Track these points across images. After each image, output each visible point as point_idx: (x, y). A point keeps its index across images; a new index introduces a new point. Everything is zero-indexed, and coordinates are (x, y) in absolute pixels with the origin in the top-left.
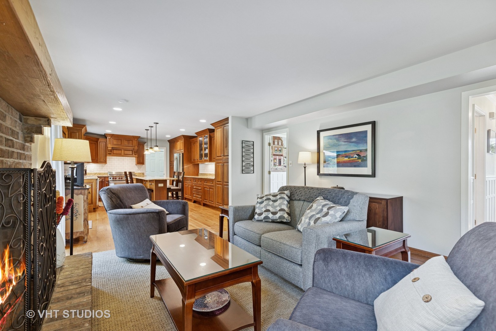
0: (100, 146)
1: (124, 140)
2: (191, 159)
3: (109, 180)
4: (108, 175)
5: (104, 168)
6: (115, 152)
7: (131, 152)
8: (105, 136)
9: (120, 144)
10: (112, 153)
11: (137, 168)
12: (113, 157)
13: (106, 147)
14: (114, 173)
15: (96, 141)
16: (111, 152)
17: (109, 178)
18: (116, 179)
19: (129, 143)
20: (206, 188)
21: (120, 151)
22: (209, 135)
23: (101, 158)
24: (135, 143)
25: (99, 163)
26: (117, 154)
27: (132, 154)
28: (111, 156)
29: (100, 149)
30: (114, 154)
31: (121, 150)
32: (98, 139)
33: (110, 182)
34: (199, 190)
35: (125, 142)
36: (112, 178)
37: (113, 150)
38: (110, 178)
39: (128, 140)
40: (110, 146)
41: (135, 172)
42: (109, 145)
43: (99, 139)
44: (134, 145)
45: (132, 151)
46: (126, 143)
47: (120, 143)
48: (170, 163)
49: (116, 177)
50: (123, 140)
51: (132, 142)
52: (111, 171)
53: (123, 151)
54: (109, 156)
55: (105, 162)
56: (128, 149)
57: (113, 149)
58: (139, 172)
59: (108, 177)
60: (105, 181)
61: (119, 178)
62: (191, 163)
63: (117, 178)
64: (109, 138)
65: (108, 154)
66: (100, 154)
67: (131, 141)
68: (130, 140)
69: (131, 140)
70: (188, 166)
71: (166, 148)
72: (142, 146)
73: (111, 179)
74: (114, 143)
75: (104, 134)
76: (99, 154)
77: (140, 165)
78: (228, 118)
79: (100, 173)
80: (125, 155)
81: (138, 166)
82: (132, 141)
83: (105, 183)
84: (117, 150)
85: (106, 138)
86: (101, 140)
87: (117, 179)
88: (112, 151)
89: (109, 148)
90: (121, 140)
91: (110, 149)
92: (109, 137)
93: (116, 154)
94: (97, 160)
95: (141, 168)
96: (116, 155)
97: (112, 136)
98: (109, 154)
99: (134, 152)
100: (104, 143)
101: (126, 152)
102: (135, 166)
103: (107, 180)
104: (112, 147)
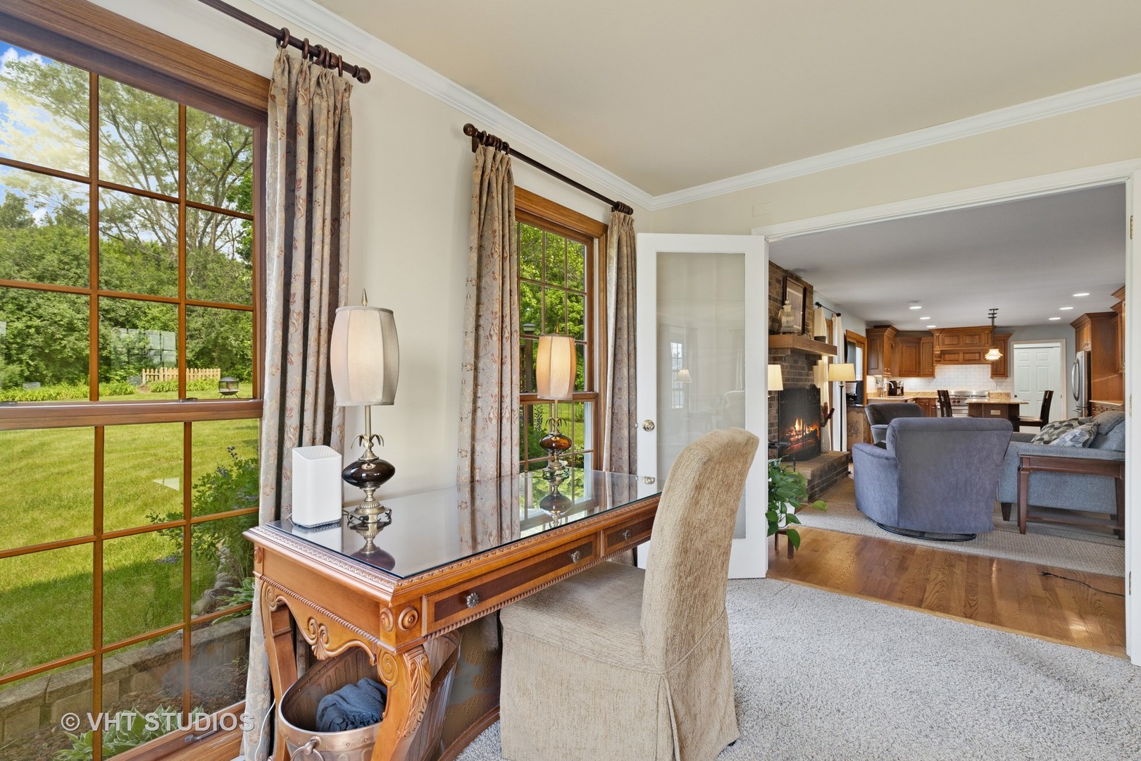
0: (924, 350)
1: (964, 336)
5: (930, 383)
6: (947, 357)
7: (977, 355)
8: (930, 333)
9: (957, 343)
10: (943, 360)
11: (994, 385)
12: (944, 366)
13: (933, 350)
15: (916, 342)
16: (941, 358)
19: (972, 341)
21: (957, 355)
23: (926, 369)
24: (985, 338)
25: (923, 377)
26: (951, 360)
27: (980, 359)
28: (941, 364)
29: (924, 355)
30: (946, 361)
32: (920, 339)
39: (971, 335)
40: (938, 349)
41: (991, 392)
42: (937, 346)
43: (922, 339)
44: (982, 343)
45: (981, 353)
46: (967, 340)
50: (961, 336)
53: (961, 355)
54: (938, 364)
55: (931, 374)
56: (971, 351)
57: (943, 353)
58: (999, 391)
64: (938, 335)
65: (935, 362)
66: (924, 362)
67: (977, 337)
71: (1065, 340)
72: (1004, 341)
74: (945, 344)
76: (921, 361)
77: (1000, 380)
79: (925, 393)
80: (967, 361)
81: (994, 381)
82: (979, 335)
84: (950, 354)
85: (933, 335)
86: (925, 340)
88: (943, 356)
89: (937, 352)
91: (939, 354)
92: (936, 334)
93: (949, 361)
94: (918, 372)
95: (1004, 384)
97: (942, 331)
98: (937, 361)
100: (929, 345)
101: (968, 357)
102: (991, 380)
103: (932, 403)
104: (941, 351)
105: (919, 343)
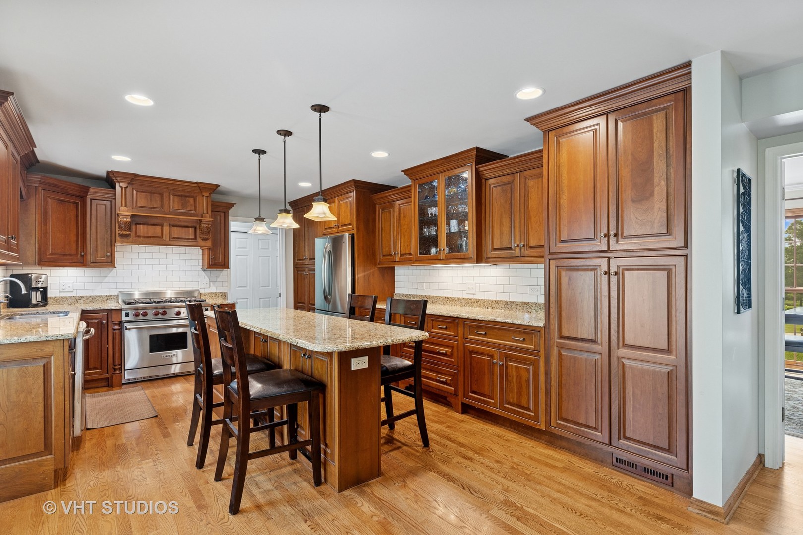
0: (94, 212)
1: (171, 196)
2: (374, 254)
3: (124, 319)
4: (120, 301)
5: (106, 279)
6: (142, 229)
7: (191, 231)
8: (109, 181)
9: (159, 206)
10: (133, 234)
11: (207, 279)
12: (136, 248)
13: (113, 214)
14: (137, 296)
15: (78, 194)
16: (130, 229)
17: (124, 312)
18: (145, 314)
19: (184, 205)
20: (476, 353)
21: (159, 228)
22: (477, 170)
23: (97, 250)
24: (203, 204)
25: (89, 266)
26: (148, 237)
27: (196, 238)
28: (128, 243)
29: (94, 221)
30: (139, 237)
31: (162, 226)
32: (86, 190)
33: (128, 326)
34: (445, 355)
35: (174, 201)
36: (131, 313)
37: (137, 224)
38: (127, 315)
39: (182, 196)
40: (125, 213)
41: (202, 291)
42: (123, 208)
43: (91, 190)
44: (199, 211)
45: (195, 228)
46: (174, 204)
47: (156, 204)
48: (295, 265)
49: (145, 308)
50: (165, 195)
51: (195, 201)
52: (128, 289)
53: (166, 229)
54: (122, 242)
55: (110, 262)
56: (182, 223)
57: (136, 220)
58: (213, 290)
59: (121, 310)
60: (110, 324)
61: (156, 314)
62: (375, 264)
63: (148, 311)
64: (124, 185)
65: (118, 238)
66: (94, 236)
67: (191, 200)
68: (187, 194)
69: (192, 194)
70: (366, 273)
72: (222, 214)
73: (131, 317)
74: (139, 204)
75: (104, 175)
76: (88, 236)
77: (215, 272)
78: (688, 64)
80: (174, 241)
81: (208, 273)
82: (195, 198)
83: (110, 329)
84: (148, 224)
85: (114, 188)
86: (97, 192)
87: (150, 316)
88: (134, 227)
89: (123, 219)
90: (162, 195)
91: (126, 222)
92: (122, 184)
93: (144, 237)
94: (82, 256)
95: (219, 279)
96: (146, 240)
97: (133, 179)
98: (122, 236)
99: (202, 232)
100: (105, 202)
101: (177, 232)
102: (202, 273)
103: (115, 319)
104: (133, 216)
105: (83, 198)
